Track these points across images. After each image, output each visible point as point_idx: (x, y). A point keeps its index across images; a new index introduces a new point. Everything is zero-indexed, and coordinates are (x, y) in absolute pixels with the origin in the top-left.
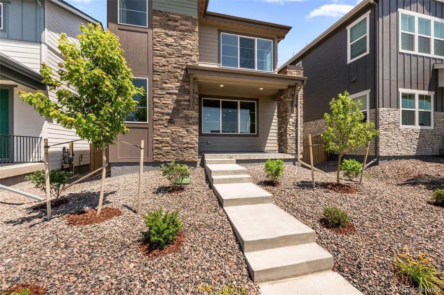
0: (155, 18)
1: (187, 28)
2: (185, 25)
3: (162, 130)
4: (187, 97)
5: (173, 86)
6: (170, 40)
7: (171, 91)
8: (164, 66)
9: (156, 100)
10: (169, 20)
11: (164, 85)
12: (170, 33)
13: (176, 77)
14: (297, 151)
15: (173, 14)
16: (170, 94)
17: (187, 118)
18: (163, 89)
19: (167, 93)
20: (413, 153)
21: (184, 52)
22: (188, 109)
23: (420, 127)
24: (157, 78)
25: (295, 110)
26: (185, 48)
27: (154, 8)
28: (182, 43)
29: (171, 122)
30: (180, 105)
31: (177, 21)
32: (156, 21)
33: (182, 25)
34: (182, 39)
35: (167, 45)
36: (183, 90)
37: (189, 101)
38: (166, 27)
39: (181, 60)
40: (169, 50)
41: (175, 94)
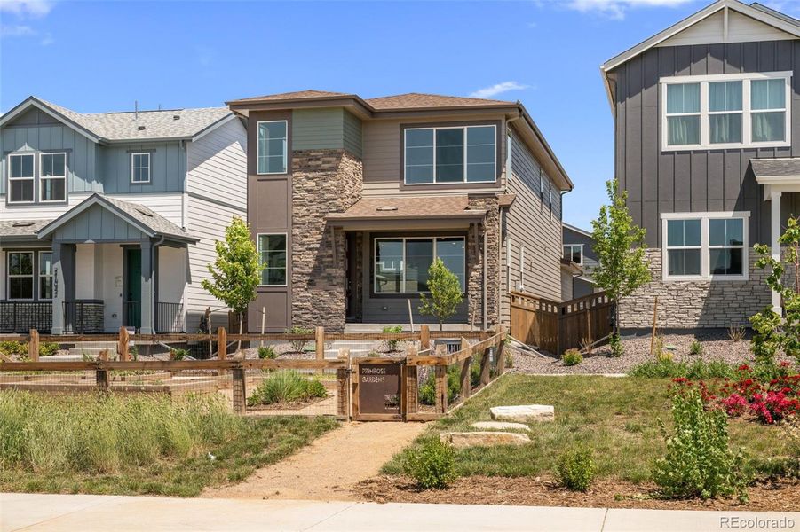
0: (295, 160)
1: (330, 165)
2: (329, 162)
3: (302, 294)
4: (330, 252)
5: (314, 239)
6: (312, 184)
7: (312, 246)
8: (304, 216)
9: (295, 258)
10: (310, 160)
11: (305, 239)
12: (310, 175)
13: (318, 229)
14: (483, 319)
15: (315, 151)
16: (310, 249)
17: (330, 277)
18: (303, 244)
19: (307, 249)
20: (692, 323)
21: (327, 196)
22: (331, 267)
23: (710, 277)
24: (297, 231)
25: (480, 257)
26: (328, 191)
27: (294, 148)
28: (325, 185)
29: (311, 283)
30: (322, 263)
31: (318, 160)
32: (296, 164)
33: (324, 163)
34: (325, 180)
35: (308, 191)
36: (325, 243)
37: (331, 256)
38: (307, 169)
39: (323, 206)
40: (310, 196)
41: (317, 249)
